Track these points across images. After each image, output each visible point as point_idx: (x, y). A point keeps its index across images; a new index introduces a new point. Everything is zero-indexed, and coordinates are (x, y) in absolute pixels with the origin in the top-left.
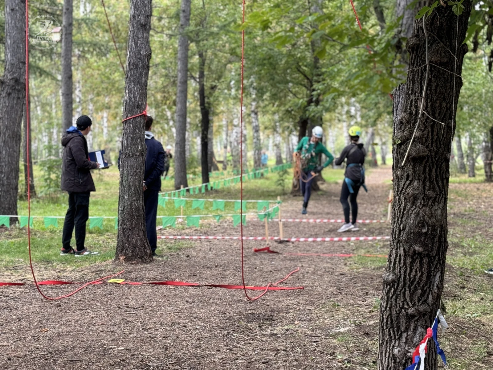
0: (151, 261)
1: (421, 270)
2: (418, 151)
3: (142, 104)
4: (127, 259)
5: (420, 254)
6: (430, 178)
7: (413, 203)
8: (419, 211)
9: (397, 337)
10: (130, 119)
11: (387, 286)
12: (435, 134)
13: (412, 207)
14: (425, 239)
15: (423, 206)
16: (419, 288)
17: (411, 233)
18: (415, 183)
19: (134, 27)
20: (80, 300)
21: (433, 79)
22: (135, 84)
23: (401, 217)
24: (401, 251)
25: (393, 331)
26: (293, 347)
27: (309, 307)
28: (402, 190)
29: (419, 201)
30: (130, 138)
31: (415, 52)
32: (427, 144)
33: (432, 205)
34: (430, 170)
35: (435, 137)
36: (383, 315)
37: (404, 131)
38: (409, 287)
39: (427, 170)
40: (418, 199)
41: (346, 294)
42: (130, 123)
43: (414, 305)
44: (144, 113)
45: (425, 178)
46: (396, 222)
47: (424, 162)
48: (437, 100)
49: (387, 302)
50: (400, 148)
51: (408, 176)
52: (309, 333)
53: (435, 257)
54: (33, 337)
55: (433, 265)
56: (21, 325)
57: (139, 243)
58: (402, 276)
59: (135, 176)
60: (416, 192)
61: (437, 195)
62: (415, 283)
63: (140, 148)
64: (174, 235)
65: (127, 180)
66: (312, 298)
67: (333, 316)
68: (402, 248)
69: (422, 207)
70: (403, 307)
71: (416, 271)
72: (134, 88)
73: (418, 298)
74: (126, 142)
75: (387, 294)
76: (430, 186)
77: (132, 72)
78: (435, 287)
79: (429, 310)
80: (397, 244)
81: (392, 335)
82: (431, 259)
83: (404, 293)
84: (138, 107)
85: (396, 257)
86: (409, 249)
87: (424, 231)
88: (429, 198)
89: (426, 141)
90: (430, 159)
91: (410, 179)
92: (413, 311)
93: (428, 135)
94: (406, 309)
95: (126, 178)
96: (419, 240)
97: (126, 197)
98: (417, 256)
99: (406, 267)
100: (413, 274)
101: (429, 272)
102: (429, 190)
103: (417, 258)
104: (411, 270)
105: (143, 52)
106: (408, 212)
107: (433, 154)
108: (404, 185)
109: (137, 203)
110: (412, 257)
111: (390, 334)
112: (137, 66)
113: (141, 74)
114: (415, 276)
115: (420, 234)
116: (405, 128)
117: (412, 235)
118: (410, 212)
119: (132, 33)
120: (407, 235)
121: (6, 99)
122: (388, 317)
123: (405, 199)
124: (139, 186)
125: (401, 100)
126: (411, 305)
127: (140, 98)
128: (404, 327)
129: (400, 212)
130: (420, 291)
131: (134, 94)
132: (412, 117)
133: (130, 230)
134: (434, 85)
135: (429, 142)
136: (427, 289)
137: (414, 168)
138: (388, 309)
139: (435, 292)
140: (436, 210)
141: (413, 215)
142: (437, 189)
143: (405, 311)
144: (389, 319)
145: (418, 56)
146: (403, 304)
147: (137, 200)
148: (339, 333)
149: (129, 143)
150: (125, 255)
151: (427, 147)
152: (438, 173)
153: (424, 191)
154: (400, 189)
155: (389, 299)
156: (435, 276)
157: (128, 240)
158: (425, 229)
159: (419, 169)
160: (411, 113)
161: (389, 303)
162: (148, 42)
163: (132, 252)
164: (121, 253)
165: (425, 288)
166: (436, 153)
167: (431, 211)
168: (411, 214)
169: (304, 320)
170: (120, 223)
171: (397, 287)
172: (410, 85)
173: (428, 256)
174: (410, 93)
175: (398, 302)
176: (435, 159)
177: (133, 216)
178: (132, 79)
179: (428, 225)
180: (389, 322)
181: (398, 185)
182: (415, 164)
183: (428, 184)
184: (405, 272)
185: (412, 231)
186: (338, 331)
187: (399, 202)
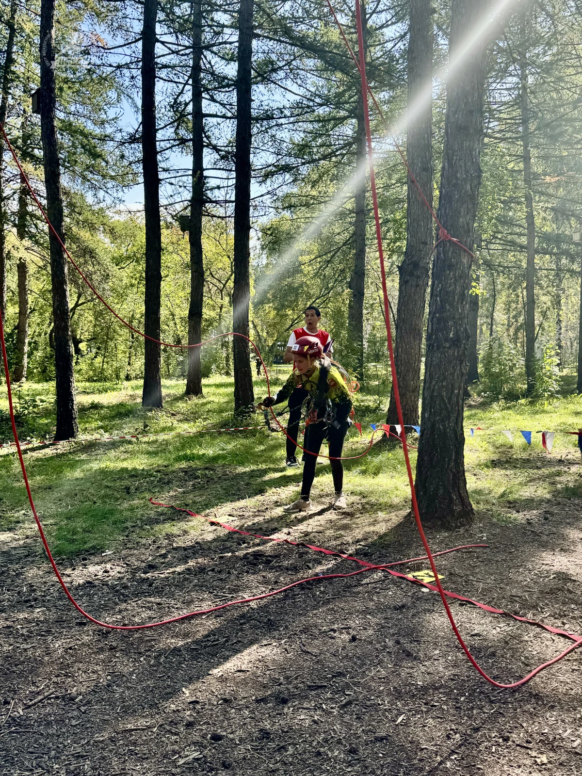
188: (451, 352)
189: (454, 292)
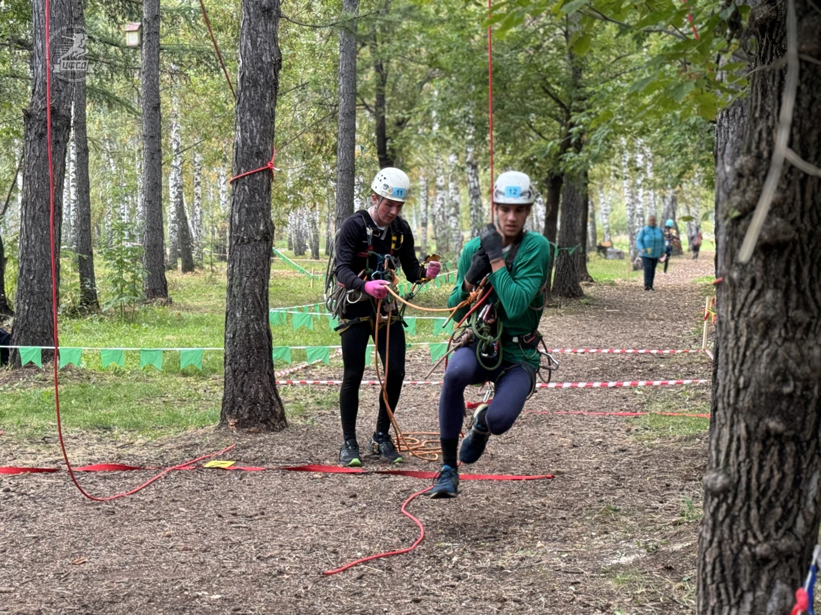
0: (284, 427)
1: (781, 467)
2: (774, 232)
3: (266, 150)
4: (240, 425)
5: (778, 436)
6: (798, 285)
7: (765, 335)
8: (776, 352)
9: (733, 601)
10: (244, 177)
11: (712, 499)
12: (808, 196)
13: (761, 343)
14: (788, 407)
15: (785, 340)
16: (778, 504)
17: (761, 394)
18: (769, 295)
19: (249, 14)
20: (152, 502)
21: (803, 87)
22: (252, 115)
23: (739, 362)
24: (741, 430)
25: (726, 589)
26: (532, 594)
27: (562, 514)
28: (742, 309)
29: (777, 331)
30: (244, 210)
31: (766, 35)
32: (791, 217)
33: (802, 338)
34: (799, 270)
35: (809, 203)
36: (705, 557)
37: (744, 192)
38: (758, 502)
39: (793, 268)
40: (775, 326)
41: (630, 488)
42: (244, 184)
43: (767, 538)
44: (269, 165)
45: (789, 284)
46: (730, 372)
47: (786, 253)
48: (811, 129)
49: (713, 530)
50: (738, 224)
51: (754, 281)
52: (563, 565)
53: (808, 443)
54: (58, 575)
55: (805, 457)
56: (38, 551)
57: (261, 395)
58: (744, 479)
59: (254, 277)
60: (771, 313)
61: (813, 317)
62: (770, 493)
63: (261, 228)
64: (329, 378)
65: (240, 284)
66: (568, 495)
67: (606, 533)
68: (743, 425)
69: (783, 343)
70: (745, 542)
71: (772, 471)
72: (250, 121)
73: (776, 523)
74: (237, 217)
75: (714, 515)
76: (798, 301)
77: (248, 93)
78: (810, 502)
79: (799, 548)
80: (732, 417)
81: (724, 597)
82: (802, 447)
83: (748, 514)
84: (259, 154)
85: (731, 441)
86: (757, 426)
87: (787, 390)
88: (796, 325)
89: (790, 211)
90: (798, 247)
91: (759, 286)
92: (766, 550)
93: (794, 199)
94: (750, 546)
95: (238, 281)
96: (777, 408)
97: (238, 315)
98: (772, 440)
99: (751, 461)
100: (764, 476)
101: (798, 471)
102: (797, 308)
103: (772, 444)
104: (761, 468)
105: (266, 58)
106: (754, 352)
107: (805, 237)
108: (746, 298)
109: (258, 325)
110: (764, 443)
111: (719, 595)
112: (255, 83)
113: (263, 96)
114: (769, 480)
115: (778, 396)
116: (748, 184)
117: (763, 398)
118: (758, 353)
119: (246, 24)
120: (753, 399)
121: (35, 145)
122: (715, 560)
123: (748, 326)
124: (261, 295)
125: (731, 136)
126: (760, 537)
127: (261, 138)
128: (748, 581)
129: (738, 353)
130: (779, 511)
131: (251, 132)
132: (760, 164)
133: (246, 372)
134: (805, 99)
135: (796, 214)
136: (792, 507)
137: (765, 266)
138: (715, 544)
139: (809, 512)
140: (810, 348)
141: (765, 359)
142: (813, 305)
143: (750, 549)
144: (718, 565)
145: (774, 42)
146: (746, 537)
147: (257, 320)
148: (619, 566)
149: (243, 219)
150: (237, 417)
151: (793, 222)
152: (815, 275)
153: (787, 312)
154: (738, 307)
155: (718, 524)
156: (809, 480)
157: (242, 391)
158: (789, 385)
159: (777, 266)
160: (759, 157)
161: (718, 532)
162: (275, 40)
163: (249, 412)
164: (230, 413)
165: (790, 505)
166: (811, 235)
167: (800, 350)
168: (760, 357)
169: (554, 540)
170: (228, 361)
171: (734, 502)
172: (756, 100)
173: (796, 439)
174: (757, 115)
175: (735, 532)
176: (808, 245)
177: (250, 348)
178: (247, 105)
179: (796, 379)
180: (717, 571)
181: (734, 300)
182: (767, 256)
183: (794, 297)
184: (749, 472)
185: (763, 390)
186: (615, 562)
187: (736, 332)
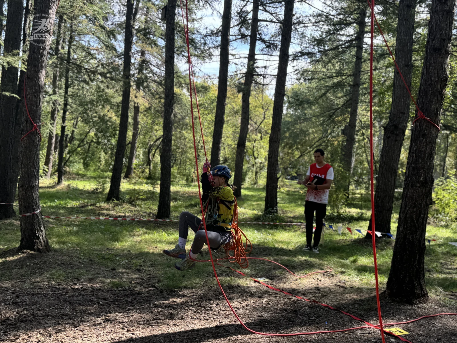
30: (411, 168)
59: (413, 208)
63: (421, 179)
65: (404, 211)
105: (435, 78)
109: (413, 237)
112: (426, 93)
119: (425, 59)
149: (410, 173)
188: (420, 190)
189: (425, 151)
